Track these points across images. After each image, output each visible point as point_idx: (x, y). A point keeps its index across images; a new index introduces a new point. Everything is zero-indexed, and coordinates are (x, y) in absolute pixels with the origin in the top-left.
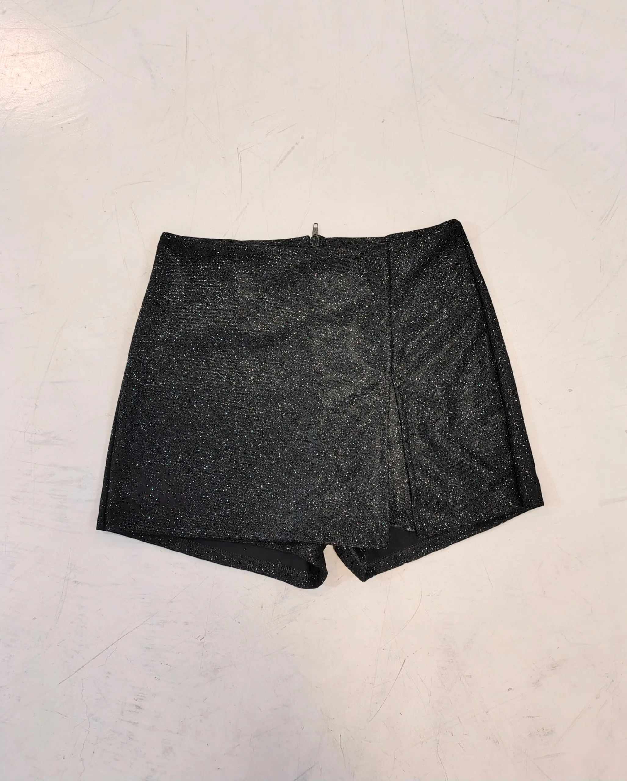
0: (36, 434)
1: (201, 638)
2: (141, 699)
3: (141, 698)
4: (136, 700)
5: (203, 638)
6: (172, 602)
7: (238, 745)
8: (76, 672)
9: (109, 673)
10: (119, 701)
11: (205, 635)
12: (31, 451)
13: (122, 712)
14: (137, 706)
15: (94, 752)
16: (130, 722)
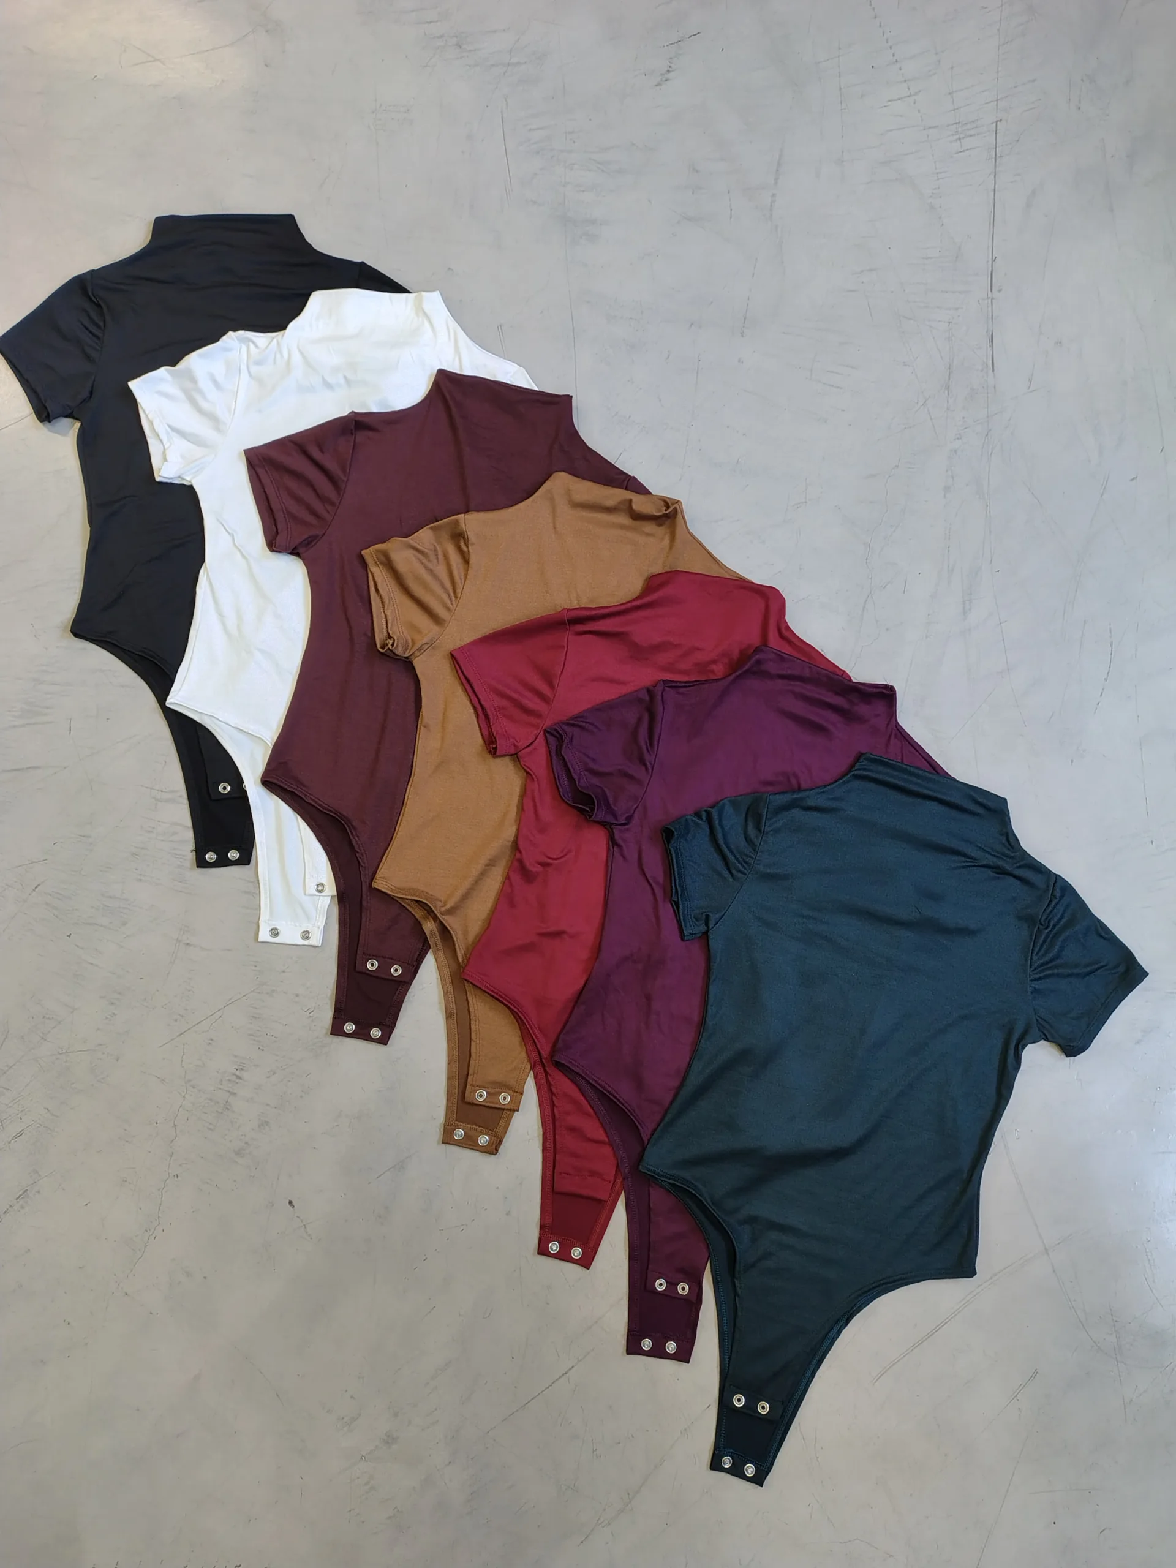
0: (162, 791)
1: (309, 1011)
2: (242, 1069)
3: (241, 1067)
4: (237, 1070)
5: (313, 1011)
6: (284, 972)
7: (337, 1126)
8: (178, 1036)
9: (212, 1040)
10: (219, 1069)
11: (315, 1008)
12: (156, 808)
13: (222, 1081)
14: (237, 1076)
15: (188, 1120)
16: (229, 1092)
